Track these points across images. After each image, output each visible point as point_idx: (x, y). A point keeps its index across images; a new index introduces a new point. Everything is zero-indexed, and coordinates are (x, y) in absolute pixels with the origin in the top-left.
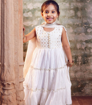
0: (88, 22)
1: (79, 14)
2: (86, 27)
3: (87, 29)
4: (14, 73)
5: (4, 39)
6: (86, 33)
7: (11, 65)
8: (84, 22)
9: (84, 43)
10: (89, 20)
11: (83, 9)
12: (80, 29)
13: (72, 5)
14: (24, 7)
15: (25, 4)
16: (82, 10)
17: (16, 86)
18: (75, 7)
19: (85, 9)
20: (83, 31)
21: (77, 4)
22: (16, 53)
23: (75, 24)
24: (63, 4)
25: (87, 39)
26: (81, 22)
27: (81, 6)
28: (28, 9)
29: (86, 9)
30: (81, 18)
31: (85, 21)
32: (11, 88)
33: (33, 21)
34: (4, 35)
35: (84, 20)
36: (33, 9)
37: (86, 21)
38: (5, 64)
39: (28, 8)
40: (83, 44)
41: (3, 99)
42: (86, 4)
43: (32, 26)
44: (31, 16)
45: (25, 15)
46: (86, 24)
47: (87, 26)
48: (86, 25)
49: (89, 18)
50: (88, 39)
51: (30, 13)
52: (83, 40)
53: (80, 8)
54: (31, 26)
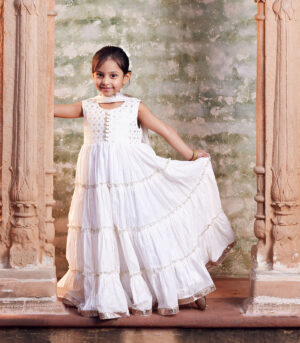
0: (212, 90)
1: (190, 70)
2: (207, 102)
3: (210, 108)
4: (35, 186)
5: (19, 123)
6: (208, 117)
7: (31, 170)
8: (202, 90)
9: (203, 143)
10: (214, 87)
11: (199, 59)
12: (192, 108)
13: (173, 49)
14: (57, 53)
15: (58, 46)
16: (197, 59)
17: (38, 212)
18: (180, 52)
19: (204, 59)
20: (201, 112)
21: (186, 47)
22: (40, 149)
23: (181, 95)
24: (150, 45)
25: (209, 134)
26: (195, 91)
27: (194, 50)
28: (66, 57)
29: (207, 58)
30: (194, 80)
31: (204, 88)
32: (29, 214)
33: (76, 86)
34: (19, 115)
35: (202, 85)
36: (78, 56)
37: (208, 88)
38: (21, 169)
39: (65, 54)
40: (200, 145)
41: (15, 235)
42: (207, 45)
43: (75, 98)
44: (72, 75)
45: (58, 72)
46: (206, 94)
47: (211, 102)
48: (206, 99)
49: (216, 81)
50: (214, 132)
51: (70, 66)
52: (199, 135)
53: (192, 55)
54: (71, 98)
